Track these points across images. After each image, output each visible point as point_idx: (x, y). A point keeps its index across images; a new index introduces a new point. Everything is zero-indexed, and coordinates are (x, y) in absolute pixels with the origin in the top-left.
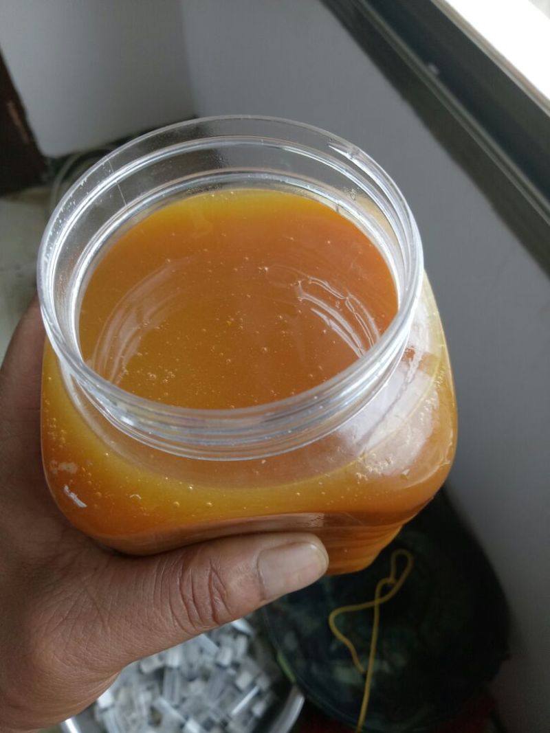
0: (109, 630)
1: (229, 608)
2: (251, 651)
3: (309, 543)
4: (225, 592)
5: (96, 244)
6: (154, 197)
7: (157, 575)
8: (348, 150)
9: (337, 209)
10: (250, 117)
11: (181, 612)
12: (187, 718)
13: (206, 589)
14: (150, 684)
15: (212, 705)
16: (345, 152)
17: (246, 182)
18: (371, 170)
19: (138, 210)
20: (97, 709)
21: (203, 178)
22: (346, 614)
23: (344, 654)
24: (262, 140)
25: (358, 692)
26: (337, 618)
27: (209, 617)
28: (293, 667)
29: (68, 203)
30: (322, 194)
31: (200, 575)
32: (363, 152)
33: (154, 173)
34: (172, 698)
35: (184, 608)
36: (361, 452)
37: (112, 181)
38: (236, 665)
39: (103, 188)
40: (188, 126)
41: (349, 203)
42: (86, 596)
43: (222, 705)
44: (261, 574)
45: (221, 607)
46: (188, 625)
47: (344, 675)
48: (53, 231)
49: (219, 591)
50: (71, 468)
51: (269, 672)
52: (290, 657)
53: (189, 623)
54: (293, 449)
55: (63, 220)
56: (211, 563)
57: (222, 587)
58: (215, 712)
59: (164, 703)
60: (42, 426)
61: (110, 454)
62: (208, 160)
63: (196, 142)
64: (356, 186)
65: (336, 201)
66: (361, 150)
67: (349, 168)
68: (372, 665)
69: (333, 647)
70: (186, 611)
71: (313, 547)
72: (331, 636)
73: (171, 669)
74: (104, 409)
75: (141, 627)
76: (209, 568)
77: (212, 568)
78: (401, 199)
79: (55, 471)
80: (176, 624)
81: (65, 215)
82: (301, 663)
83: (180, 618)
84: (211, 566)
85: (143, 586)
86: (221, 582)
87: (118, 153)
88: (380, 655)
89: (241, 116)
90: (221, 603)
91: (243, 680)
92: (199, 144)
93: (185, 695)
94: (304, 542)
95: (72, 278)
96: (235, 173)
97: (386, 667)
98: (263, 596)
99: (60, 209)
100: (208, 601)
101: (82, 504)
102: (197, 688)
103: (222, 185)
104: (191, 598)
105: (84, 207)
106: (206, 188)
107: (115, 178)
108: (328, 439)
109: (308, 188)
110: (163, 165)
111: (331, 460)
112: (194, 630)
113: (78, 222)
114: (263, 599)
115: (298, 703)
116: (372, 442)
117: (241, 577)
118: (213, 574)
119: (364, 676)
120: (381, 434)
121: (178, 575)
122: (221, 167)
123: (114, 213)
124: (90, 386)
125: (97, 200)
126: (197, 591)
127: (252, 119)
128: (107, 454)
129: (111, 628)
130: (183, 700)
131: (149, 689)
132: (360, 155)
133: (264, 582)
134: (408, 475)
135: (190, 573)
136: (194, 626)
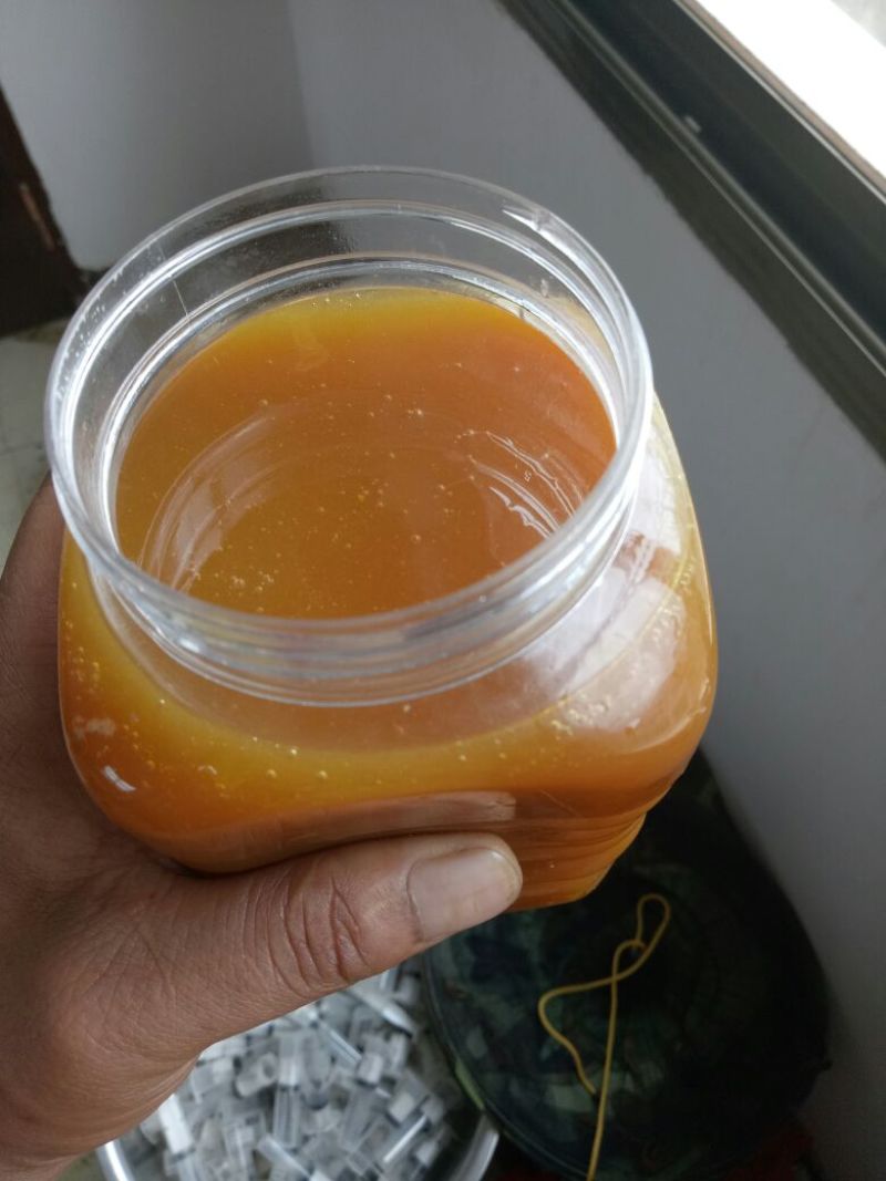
0: (172, 990)
1: (364, 954)
2: (413, 1059)
3: (489, 849)
4: (356, 928)
5: (140, 376)
6: (232, 302)
7: (249, 902)
8: (533, 216)
9: (522, 314)
10: (378, 168)
11: (287, 960)
12: (311, 1170)
13: (326, 923)
14: (251, 1114)
15: (352, 1147)
16: (529, 218)
17: (376, 276)
18: (570, 246)
19: (207, 322)
20: (166, 1156)
21: (307, 269)
22: (564, 997)
23: (562, 1062)
24: (399, 206)
25: (585, 1125)
26: (549, 1005)
27: (332, 968)
28: (480, 1085)
29: (93, 309)
30: (496, 291)
31: (316, 902)
32: (558, 218)
33: (231, 262)
34: (286, 1138)
35: (293, 954)
36: (562, 692)
37: (163, 275)
38: (389, 1082)
39: (149, 286)
40: (281, 185)
41: (538, 304)
42: (136, 939)
43: (368, 1147)
44: (414, 899)
45: (350, 953)
46: (299, 983)
47: (563, 1098)
48: (69, 351)
49: (348, 928)
50: (105, 726)
51: (442, 1093)
52: (476, 1069)
53: (301, 979)
54: (453, 686)
55: (85, 334)
56: (334, 883)
57: (352, 921)
58: (356, 1159)
59: (274, 1144)
60: (61, 662)
61: (166, 702)
62: (317, 240)
63: (296, 211)
64: (546, 274)
65: (519, 302)
66: (552, 214)
67: (536, 245)
68: (608, 1080)
69: (545, 1053)
70: (295, 960)
71: (496, 855)
72: (542, 1035)
73: (285, 1089)
74: (154, 629)
75: (224, 985)
76: (331, 891)
77: (336, 892)
78: (616, 289)
79: (80, 733)
80: (280, 980)
81: (90, 327)
82: (492, 1079)
83: (286, 972)
84: (334, 887)
85: (228, 918)
86: (350, 912)
87: (171, 229)
88: (622, 1065)
89: (363, 168)
90: (351, 947)
91: (401, 1107)
92: (300, 215)
93: (309, 1132)
94: (483, 848)
95: (102, 429)
96: (359, 261)
97: (629, 1085)
98: (418, 935)
99: (80, 317)
100: (330, 943)
101: (125, 786)
102: (327, 1119)
103: (338, 281)
104: (303, 938)
105: (120, 315)
106: (313, 287)
107: (169, 270)
108: (507, 670)
109: (475, 281)
110: (245, 249)
111: (515, 704)
112: (308, 989)
113: (110, 340)
114: (419, 940)
115: (490, 1143)
116: (580, 677)
117: (382, 905)
118: (337, 899)
119: (596, 1099)
120: (593, 664)
121: (281, 903)
122: (337, 252)
123: (167, 327)
124: (131, 591)
125: (141, 305)
126: (312, 929)
127: (381, 172)
128: (163, 701)
129: (176, 988)
130: (306, 1139)
131: (249, 1122)
132: (552, 221)
133: (419, 913)
134: (637, 728)
135: (301, 899)
136: (307, 983)
